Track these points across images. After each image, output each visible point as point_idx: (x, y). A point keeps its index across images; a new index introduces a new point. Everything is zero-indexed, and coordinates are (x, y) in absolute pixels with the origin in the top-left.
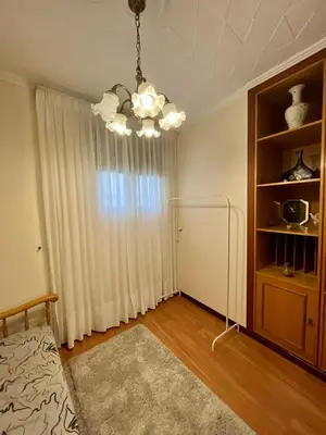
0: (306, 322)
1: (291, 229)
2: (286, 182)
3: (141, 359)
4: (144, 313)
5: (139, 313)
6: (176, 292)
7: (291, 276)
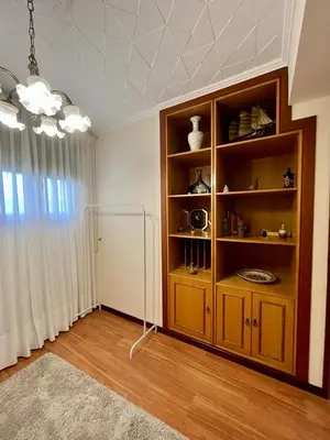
0: (205, 310)
1: (195, 234)
2: (189, 195)
3: (44, 395)
4: (52, 339)
5: (47, 341)
6: (95, 306)
7: (195, 273)
